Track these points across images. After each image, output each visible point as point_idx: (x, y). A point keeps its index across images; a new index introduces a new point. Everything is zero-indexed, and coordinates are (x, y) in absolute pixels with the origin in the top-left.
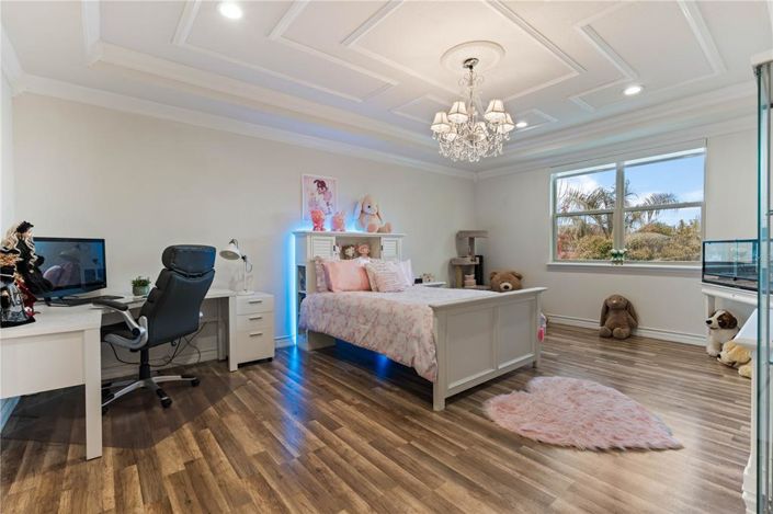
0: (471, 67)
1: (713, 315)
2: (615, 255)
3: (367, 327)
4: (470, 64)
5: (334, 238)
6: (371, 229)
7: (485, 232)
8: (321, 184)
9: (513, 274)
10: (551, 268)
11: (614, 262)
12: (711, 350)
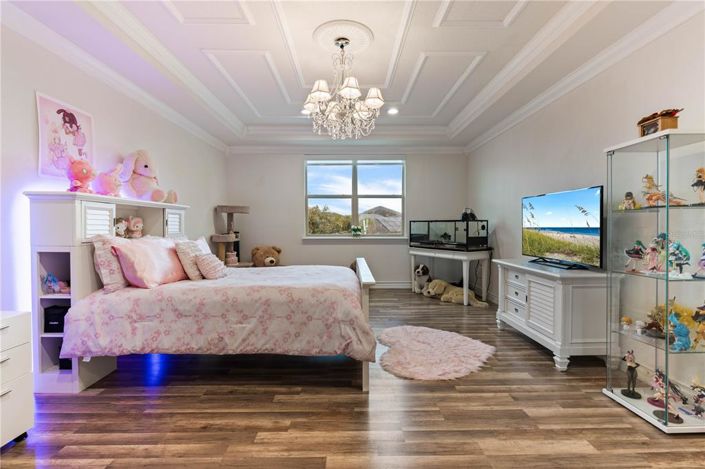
0: (342, 46)
1: (418, 267)
2: (355, 230)
3: (248, 326)
4: (342, 42)
5: (113, 207)
6: (156, 196)
7: (248, 208)
8: (70, 119)
9: (273, 248)
10: (305, 242)
11: (354, 235)
12: (417, 290)
